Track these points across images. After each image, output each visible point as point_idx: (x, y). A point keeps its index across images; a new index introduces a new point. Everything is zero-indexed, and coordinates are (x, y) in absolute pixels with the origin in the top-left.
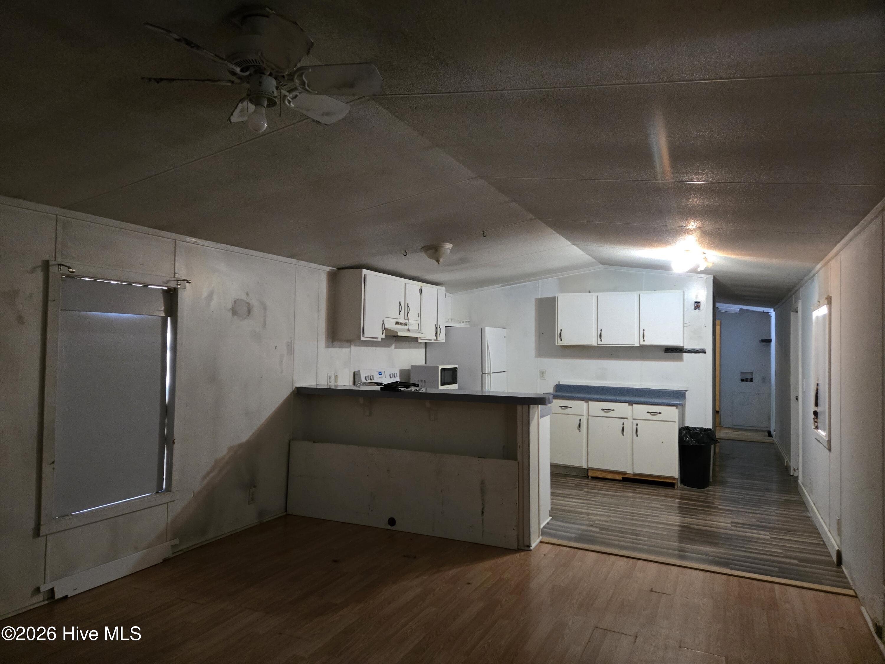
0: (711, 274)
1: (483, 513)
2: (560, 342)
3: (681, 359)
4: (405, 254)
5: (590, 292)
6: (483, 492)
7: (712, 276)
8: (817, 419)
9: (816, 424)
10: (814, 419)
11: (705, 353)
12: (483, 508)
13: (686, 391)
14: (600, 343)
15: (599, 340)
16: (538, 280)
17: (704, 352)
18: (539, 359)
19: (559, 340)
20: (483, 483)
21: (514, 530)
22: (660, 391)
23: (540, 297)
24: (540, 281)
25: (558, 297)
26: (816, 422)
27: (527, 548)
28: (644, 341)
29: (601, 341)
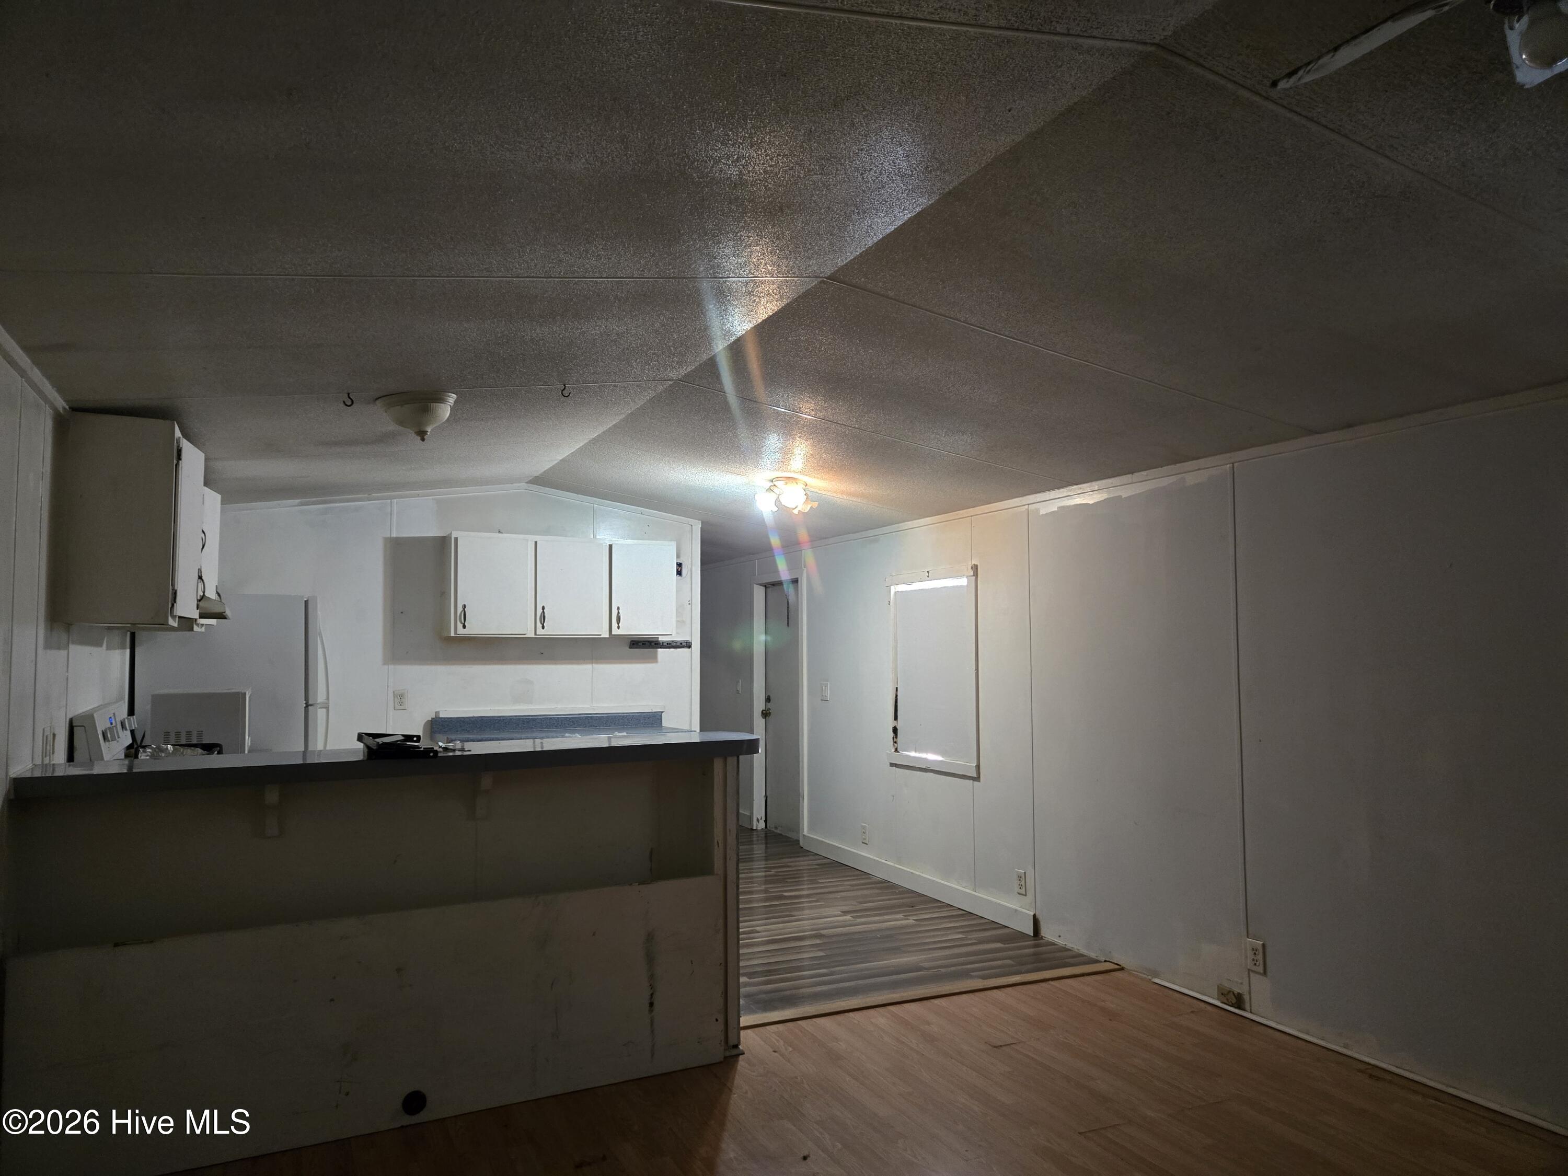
0: (700, 520)
1: (651, 1004)
2: (461, 631)
3: (654, 659)
4: (349, 403)
5: (500, 532)
6: (650, 959)
7: (700, 522)
8: (896, 738)
9: (896, 745)
10: (893, 738)
11: (690, 647)
12: (652, 995)
13: (662, 712)
14: (540, 631)
15: (539, 625)
16: (391, 498)
17: (688, 645)
18: (391, 667)
19: (460, 626)
20: (650, 937)
21: (717, 1020)
22: (623, 717)
23: (394, 535)
24: (395, 500)
25: (456, 539)
26: (896, 742)
27: (734, 1052)
28: (619, 628)
29: (543, 627)
